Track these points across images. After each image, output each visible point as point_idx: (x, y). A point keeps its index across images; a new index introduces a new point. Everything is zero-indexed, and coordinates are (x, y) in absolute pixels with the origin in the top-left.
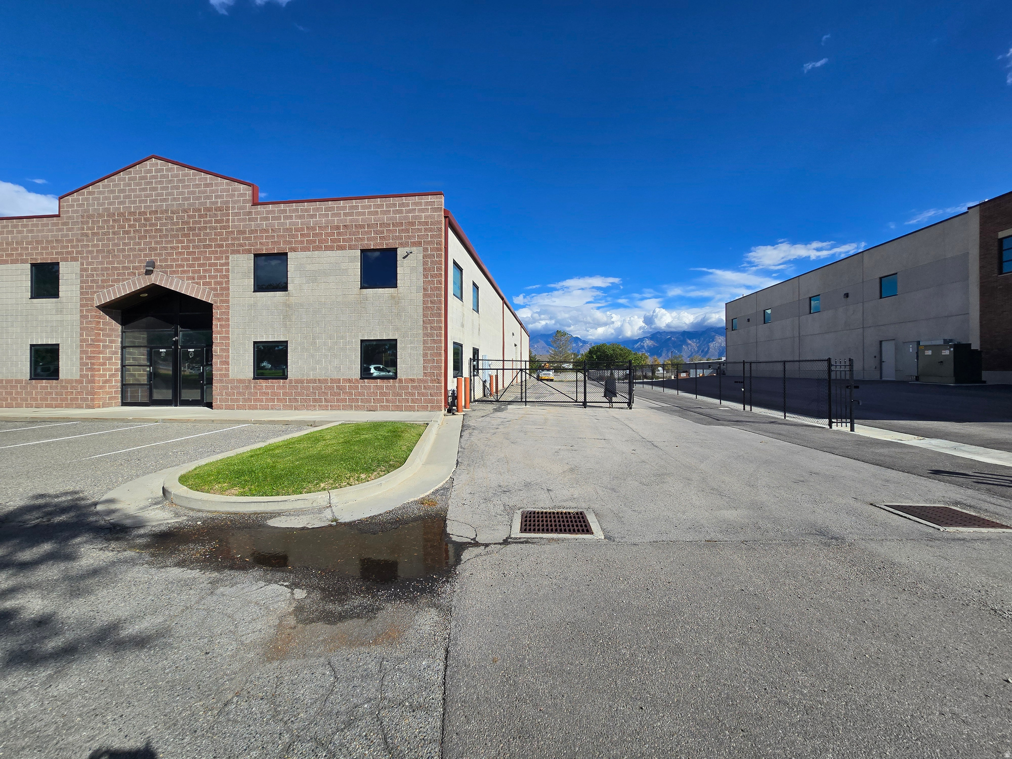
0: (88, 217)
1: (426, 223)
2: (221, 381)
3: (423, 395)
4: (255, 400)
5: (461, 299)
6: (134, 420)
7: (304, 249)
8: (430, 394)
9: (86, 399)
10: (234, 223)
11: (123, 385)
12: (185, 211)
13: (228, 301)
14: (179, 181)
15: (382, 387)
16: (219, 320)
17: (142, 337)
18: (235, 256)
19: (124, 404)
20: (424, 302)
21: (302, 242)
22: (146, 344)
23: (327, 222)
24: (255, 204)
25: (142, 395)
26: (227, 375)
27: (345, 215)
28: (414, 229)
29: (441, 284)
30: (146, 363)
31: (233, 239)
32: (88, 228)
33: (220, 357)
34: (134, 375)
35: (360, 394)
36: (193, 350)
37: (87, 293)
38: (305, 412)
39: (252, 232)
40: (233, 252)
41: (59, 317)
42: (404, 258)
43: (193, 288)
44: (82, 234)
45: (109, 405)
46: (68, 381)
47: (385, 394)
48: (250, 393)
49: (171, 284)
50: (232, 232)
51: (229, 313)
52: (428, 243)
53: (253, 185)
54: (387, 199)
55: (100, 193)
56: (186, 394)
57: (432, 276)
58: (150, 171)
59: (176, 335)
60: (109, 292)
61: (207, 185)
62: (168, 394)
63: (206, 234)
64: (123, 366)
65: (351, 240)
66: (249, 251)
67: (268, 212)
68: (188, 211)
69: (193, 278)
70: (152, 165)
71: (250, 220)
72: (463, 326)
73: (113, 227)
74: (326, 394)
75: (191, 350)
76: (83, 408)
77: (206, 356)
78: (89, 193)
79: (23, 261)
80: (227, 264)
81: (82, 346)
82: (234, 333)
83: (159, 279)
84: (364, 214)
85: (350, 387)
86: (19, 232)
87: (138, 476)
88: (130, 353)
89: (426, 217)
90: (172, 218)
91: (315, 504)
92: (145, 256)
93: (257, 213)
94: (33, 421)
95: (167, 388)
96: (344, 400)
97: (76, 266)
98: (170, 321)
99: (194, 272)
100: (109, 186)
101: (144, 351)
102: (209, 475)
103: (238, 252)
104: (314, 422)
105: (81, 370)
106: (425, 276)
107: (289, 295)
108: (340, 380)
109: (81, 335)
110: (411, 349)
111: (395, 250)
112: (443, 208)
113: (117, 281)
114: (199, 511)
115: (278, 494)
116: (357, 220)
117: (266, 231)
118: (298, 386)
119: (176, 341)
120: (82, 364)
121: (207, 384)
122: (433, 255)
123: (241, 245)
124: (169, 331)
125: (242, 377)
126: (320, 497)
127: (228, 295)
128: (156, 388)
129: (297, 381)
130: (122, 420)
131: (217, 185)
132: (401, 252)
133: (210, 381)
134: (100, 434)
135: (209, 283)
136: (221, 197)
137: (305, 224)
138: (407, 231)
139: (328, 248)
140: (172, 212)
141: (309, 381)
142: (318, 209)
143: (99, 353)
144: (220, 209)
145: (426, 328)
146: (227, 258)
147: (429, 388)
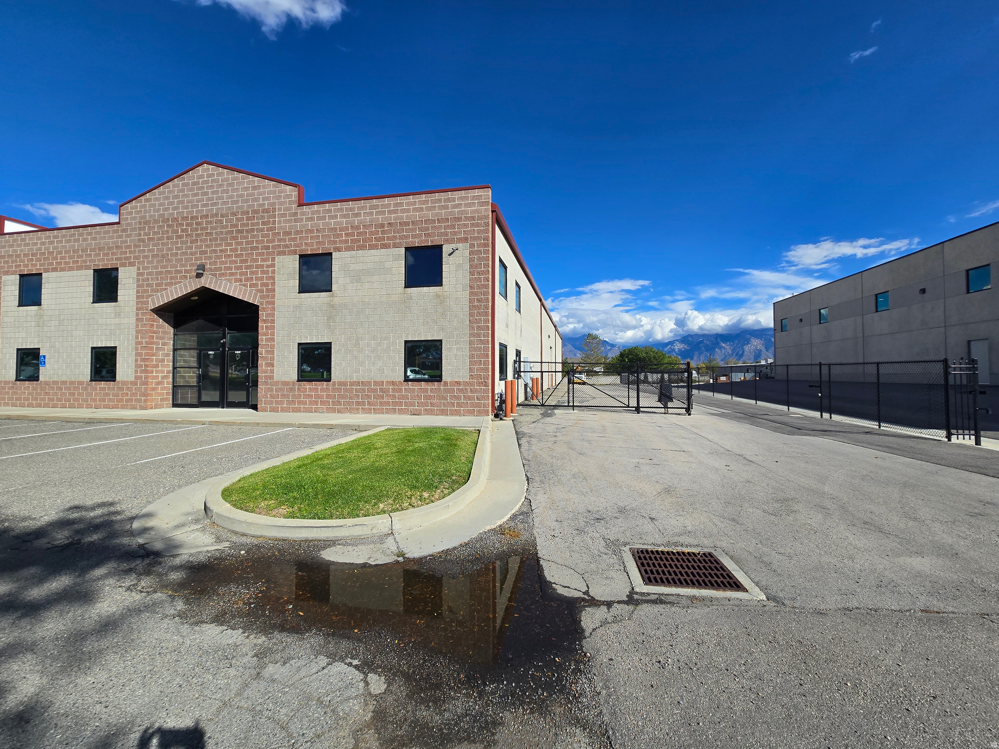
0: (145, 223)
1: (473, 218)
2: (266, 383)
3: (470, 398)
4: (299, 403)
5: (506, 297)
6: (182, 422)
7: (348, 249)
8: (477, 398)
9: (140, 401)
10: (281, 224)
11: (174, 386)
12: (234, 214)
13: (273, 303)
14: (229, 185)
15: (426, 390)
16: (265, 321)
17: (192, 339)
18: (281, 257)
19: (175, 405)
20: (471, 301)
21: (346, 241)
22: (196, 347)
23: (372, 220)
24: (300, 205)
25: (191, 397)
26: (272, 377)
27: (390, 212)
28: (460, 225)
29: (488, 281)
30: (195, 365)
31: (279, 240)
32: (145, 234)
33: (265, 358)
34: (184, 377)
35: (403, 397)
36: (240, 352)
37: (142, 297)
38: (348, 415)
39: (297, 233)
40: (279, 253)
41: (117, 321)
42: (449, 255)
43: (240, 290)
44: (139, 240)
45: (161, 407)
46: (124, 383)
47: (429, 398)
48: (294, 396)
49: (220, 287)
50: (279, 233)
51: (274, 315)
52: (475, 238)
53: (299, 186)
54: (433, 194)
55: (156, 199)
56: (233, 396)
57: (479, 273)
58: (202, 177)
59: (224, 337)
60: (162, 296)
61: (254, 188)
62: (215, 396)
63: (253, 237)
64: (174, 368)
65: (395, 237)
66: (295, 252)
67: (313, 213)
68: (237, 214)
69: (241, 281)
70: (204, 171)
71: (296, 221)
72: (507, 326)
73: (167, 232)
74: (369, 397)
75: (238, 352)
76: (136, 409)
77: (251, 358)
78: (147, 200)
79: (87, 268)
80: (273, 265)
81: (137, 349)
82: (279, 335)
83: (209, 282)
84: (408, 211)
85: (393, 390)
86: (85, 240)
87: (180, 487)
88: (181, 356)
89: (473, 212)
90: (221, 222)
91: (374, 531)
92: (196, 259)
93: (303, 214)
94: (90, 422)
95: (215, 390)
96: (388, 403)
97: (133, 271)
98: (218, 324)
99: (241, 274)
100: (164, 192)
101: (194, 353)
102: (254, 490)
103: (284, 253)
104: (359, 426)
105: (136, 372)
106: (472, 273)
107: (333, 296)
108: (383, 382)
109: (137, 338)
110: (457, 350)
111: (440, 247)
112: (491, 201)
113: (171, 284)
114: (243, 535)
115: (331, 517)
116: (402, 218)
117: (311, 231)
118: (341, 389)
119: (224, 344)
120: (137, 366)
121: (252, 386)
122: (480, 251)
123: (286, 246)
124: (217, 334)
125: (287, 380)
126: (380, 521)
127: (273, 297)
128: (205, 389)
129: (340, 384)
130: (172, 422)
131: (264, 187)
132: (446, 249)
133: (255, 384)
134: (149, 437)
135: (256, 285)
136: (268, 199)
137: (349, 223)
138: (453, 227)
139: (372, 247)
140: (222, 216)
141: (352, 384)
142: (362, 208)
143: (153, 355)
144: (266, 211)
145: (473, 328)
146: (273, 260)
147: (476, 391)
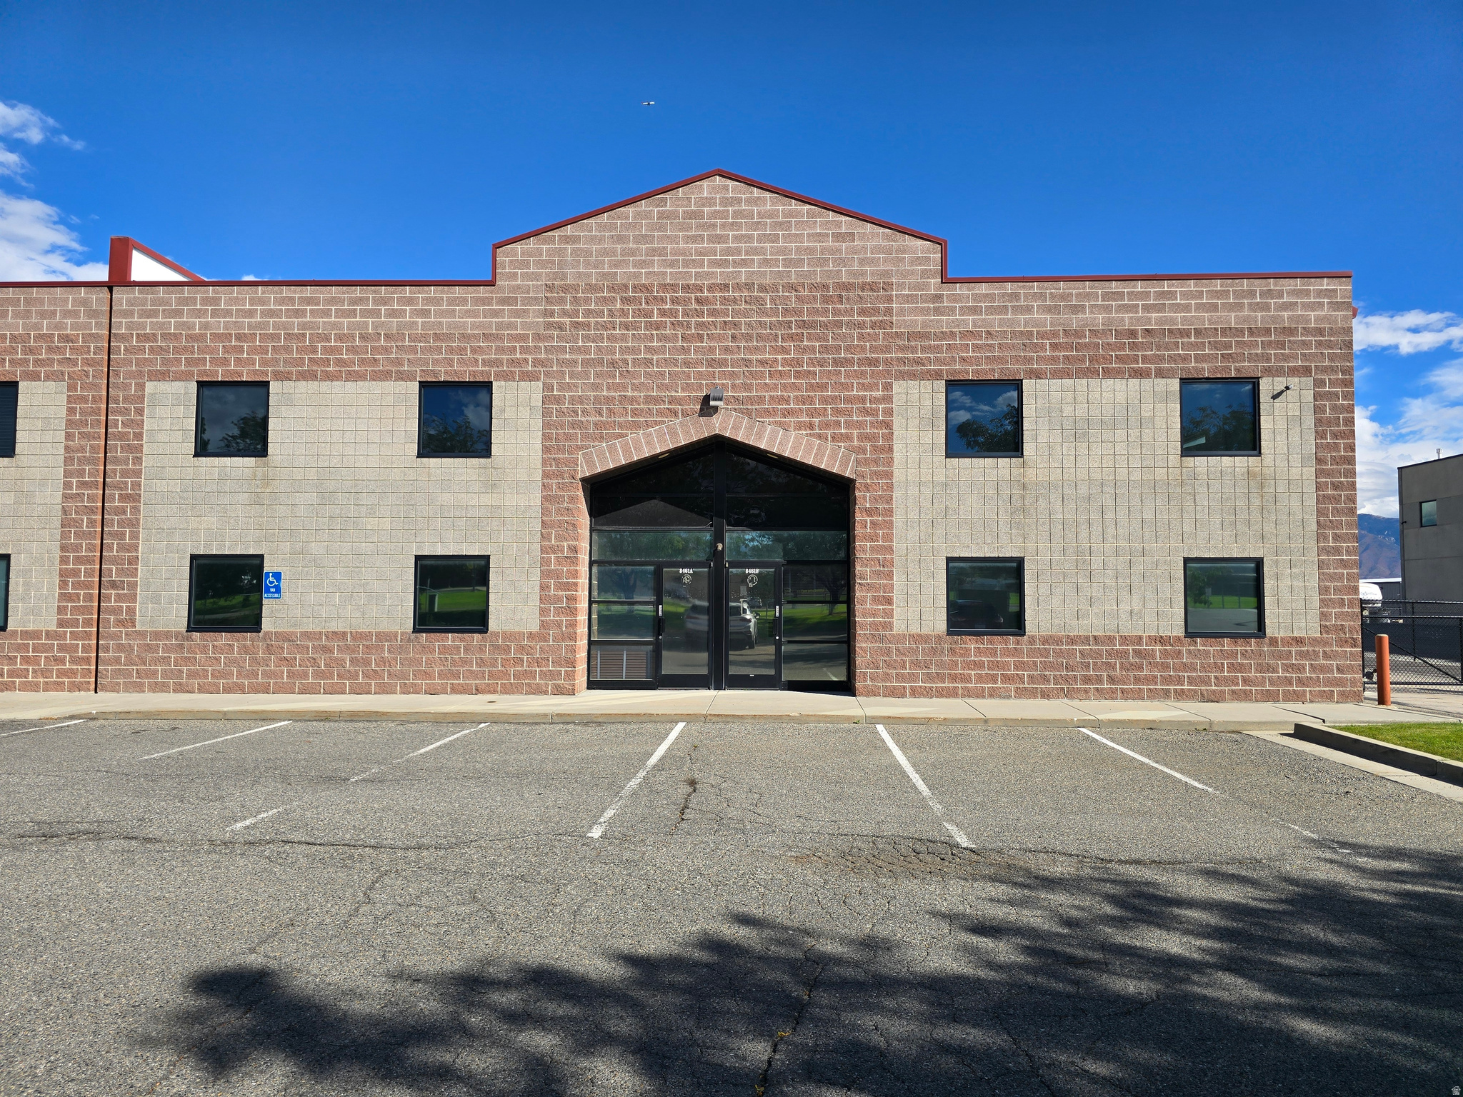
0: (565, 289)
1: (1320, 332)
2: (875, 638)
3: (1322, 669)
4: (954, 678)
7: (1059, 375)
8: (1337, 668)
9: (551, 675)
10: (908, 318)
11: (590, 644)
12: (791, 287)
13: (889, 475)
14: (778, 225)
15: (1233, 655)
16: (869, 512)
18: (906, 383)
19: (591, 684)
20: (1319, 486)
21: (1055, 360)
23: (1108, 321)
24: (945, 280)
25: (630, 666)
26: (888, 626)
27: (1147, 308)
28: (1295, 342)
31: (902, 349)
32: (564, 313)
33: (870, 587)
35: (1185, 667)
36: (757, 571)
37: (560, 450)
39: (942, 336)
40: (902, 376)
41: (485, 499)
42: (1274, 398)
43: (810, 445)
44: (549, 326)
46: (513, 636)
47: (1240, 668)
48: (941, 665)
49: (760, 437)
51: (892, 499)
52: (1325, 370)
54: (1237, 281)
55: (592, 239)
57: (1335, 436)
58: (709, 202)
60: (612, 450)
61: (840, 237)
62: (699, 662)
64: (590, 603)
65: (1161, 358)
66: (938, 375)
67: (979, 298)
68: (800, 288)
69: (811, 426)
70: (713, 189)
71: (938, 312)
73: (624, 313)
76: (546, 693)
78: (567, 240)
79: (402, 377)
80: (888, 399)
81: (545, 562)
82: (904, 536)
83: (728, 424)
84: (1187, 308)
85: (1165, 654)
86: (393, 314)
89: (1318, 319)
90: (760, 301)
92: (700, 376)
93: (955, 298)
96: (1153, 680)
97: (534, 392)
99: (811, 413)
100: (612, 227)
103: (913, 376)
105: (543, 612)
106: (1320, 435)
107: (1026, 465)
108: (1141, 638)
110: (1293, 578)
111: (1254, 382)
113: (635, 426)
116: (1173, 321)
117: (975, 335)
118: (1047, 651)
120: (546, 599)
122: (1336, 394)
123: (918, 362)
125: (920, 631)
127: (889, 463)
129: (1046, 640)
131: (863, 237)
132: (1266, 387)
135: (848, 438)
136: (872, 262)
137: (1059, 325)
138: (1282, 345)
139: (1110, 374)
140: (762, 289)
141: (1072, 640)
142: (1087, 296)
144: (872, 287)
145: (1326, 538)
146: (888, 387)
147: (1335, 655)
